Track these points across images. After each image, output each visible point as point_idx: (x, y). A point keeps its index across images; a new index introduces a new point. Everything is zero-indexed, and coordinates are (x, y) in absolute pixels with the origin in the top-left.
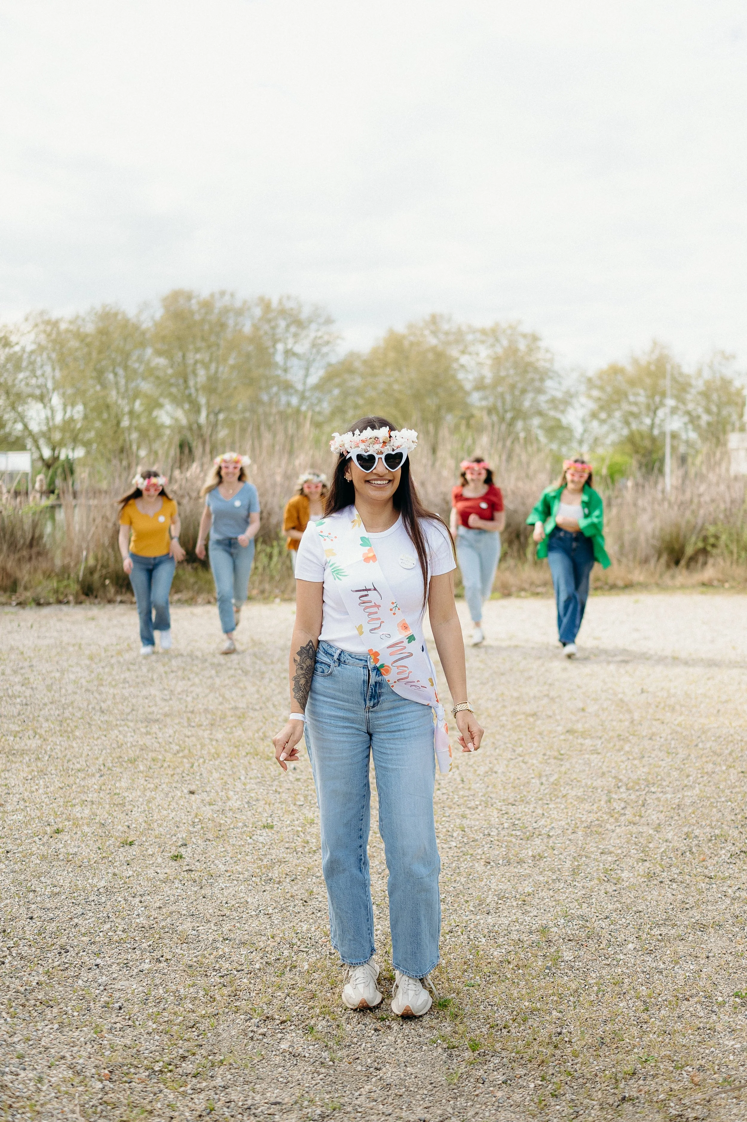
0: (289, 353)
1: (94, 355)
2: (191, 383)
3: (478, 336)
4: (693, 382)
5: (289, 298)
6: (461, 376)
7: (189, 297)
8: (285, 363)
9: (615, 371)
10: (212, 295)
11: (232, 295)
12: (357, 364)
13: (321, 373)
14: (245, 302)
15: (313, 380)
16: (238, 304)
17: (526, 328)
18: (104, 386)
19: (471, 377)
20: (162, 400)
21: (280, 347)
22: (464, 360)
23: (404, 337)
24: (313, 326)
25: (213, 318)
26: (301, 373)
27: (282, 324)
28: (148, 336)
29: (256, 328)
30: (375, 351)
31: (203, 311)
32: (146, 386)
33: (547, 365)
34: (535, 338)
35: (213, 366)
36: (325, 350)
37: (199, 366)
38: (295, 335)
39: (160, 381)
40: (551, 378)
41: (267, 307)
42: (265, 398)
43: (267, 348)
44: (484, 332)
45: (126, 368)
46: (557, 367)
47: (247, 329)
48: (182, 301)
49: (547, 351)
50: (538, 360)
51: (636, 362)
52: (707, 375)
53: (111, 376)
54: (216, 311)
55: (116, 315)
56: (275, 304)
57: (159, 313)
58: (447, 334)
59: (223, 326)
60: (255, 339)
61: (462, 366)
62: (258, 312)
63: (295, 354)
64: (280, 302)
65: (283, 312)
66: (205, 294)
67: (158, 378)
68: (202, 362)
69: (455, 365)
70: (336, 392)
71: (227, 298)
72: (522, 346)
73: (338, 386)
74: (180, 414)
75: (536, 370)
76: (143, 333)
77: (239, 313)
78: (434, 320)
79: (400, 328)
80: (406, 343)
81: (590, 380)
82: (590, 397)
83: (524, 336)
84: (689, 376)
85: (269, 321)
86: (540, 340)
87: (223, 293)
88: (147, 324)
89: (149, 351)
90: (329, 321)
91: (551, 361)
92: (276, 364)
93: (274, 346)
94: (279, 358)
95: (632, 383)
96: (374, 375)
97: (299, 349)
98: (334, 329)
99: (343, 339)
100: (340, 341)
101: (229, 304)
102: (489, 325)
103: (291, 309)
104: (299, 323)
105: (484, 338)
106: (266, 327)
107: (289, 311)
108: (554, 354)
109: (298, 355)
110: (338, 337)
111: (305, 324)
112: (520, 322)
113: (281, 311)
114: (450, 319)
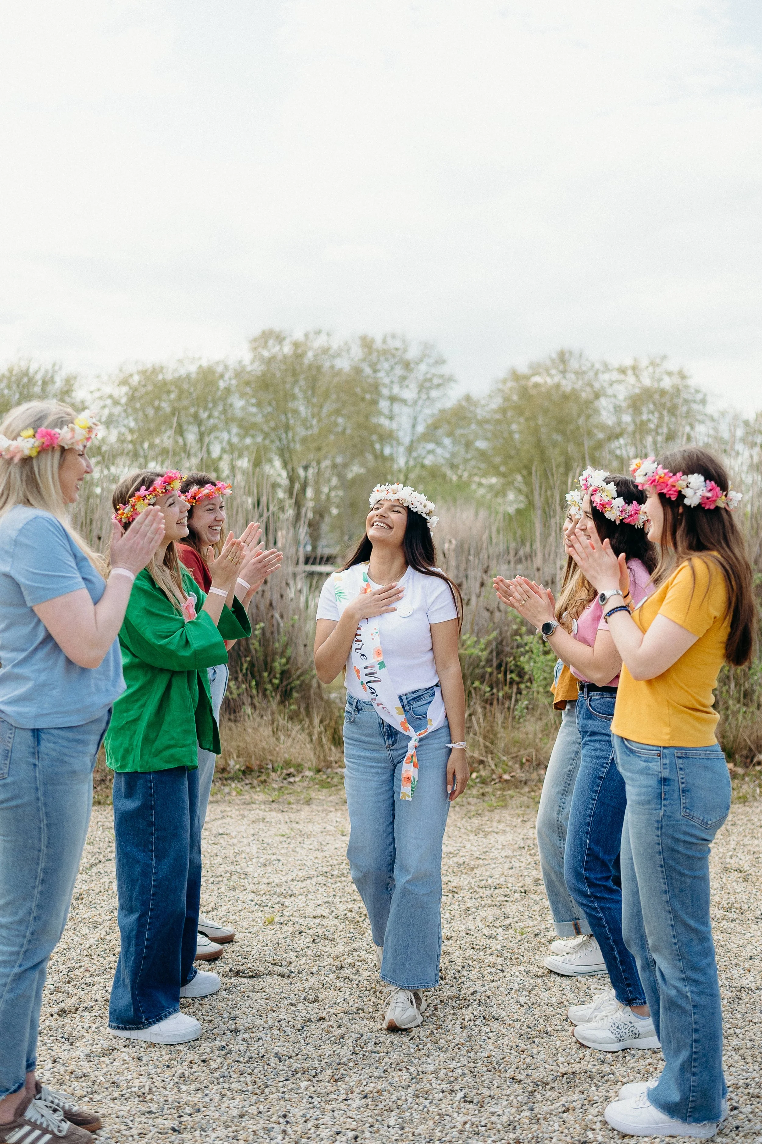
0: (393, 399)
3: (615, 376)
5: (394, 336)
7: (280, 339)
8: (391, 410)
10: (306, 336)
11: (329, 334)
12: (474, 410)
13: (431, 421)
14: (345, 342)
15: (421, 429)
16: (336, 344)
17: (672, 365)
21: (383, 392)
23: (527, 377)
24: (423, 367)
25: (308, 360)
26: (409, 422)
27: (386, 366)
30: (493, 394)
31: (296, 354)
33: (699, 407)
34: (683, 376)
36: (434, 394)
38: (401, 379)
40: (702, 422)
41: (369, 346)
44: (623, 371)
46: (709, 409)
48: (273, 343)
49: (697, 391)
50: (686, 401)
54: (311, 353)
56: (378, 344)
57: (246, 357)
58: (578, 373)
59: (319, 368)
61: (597, 410)
62: (357, 352)
63: (401, 401)
64: (384, 341)
65: (386, 353)
66: (298, 335)
69: (588, 409)
71: (323, 337)
77: (337, 355)
78: (562, 357)
79: (523, 369)
80: (530, 386)
81: (747, 424)
83: (670, 374)
85: (371, 363)
86: (689, 378)
87: (318, 332)
90: (440, 362)
91: (703, 402)
92: (380, 412)
93: (376, 391)
94: (384, 404)
97: (405, 394)
98: (445, 370)
99: (455, 381)
100: (452, 384)
101: (326, 344)
102: (628, 362)
103: (397, 349)
104: (407, 366)
105: (622, 377)
106: (368, 370)
107: (394, 352)
108: (705, 395)
109: (404, 402)
110: (450, 379)
111: (412, 366)
112: (664, 358)
113: (385, 352)
114: (581, 355)
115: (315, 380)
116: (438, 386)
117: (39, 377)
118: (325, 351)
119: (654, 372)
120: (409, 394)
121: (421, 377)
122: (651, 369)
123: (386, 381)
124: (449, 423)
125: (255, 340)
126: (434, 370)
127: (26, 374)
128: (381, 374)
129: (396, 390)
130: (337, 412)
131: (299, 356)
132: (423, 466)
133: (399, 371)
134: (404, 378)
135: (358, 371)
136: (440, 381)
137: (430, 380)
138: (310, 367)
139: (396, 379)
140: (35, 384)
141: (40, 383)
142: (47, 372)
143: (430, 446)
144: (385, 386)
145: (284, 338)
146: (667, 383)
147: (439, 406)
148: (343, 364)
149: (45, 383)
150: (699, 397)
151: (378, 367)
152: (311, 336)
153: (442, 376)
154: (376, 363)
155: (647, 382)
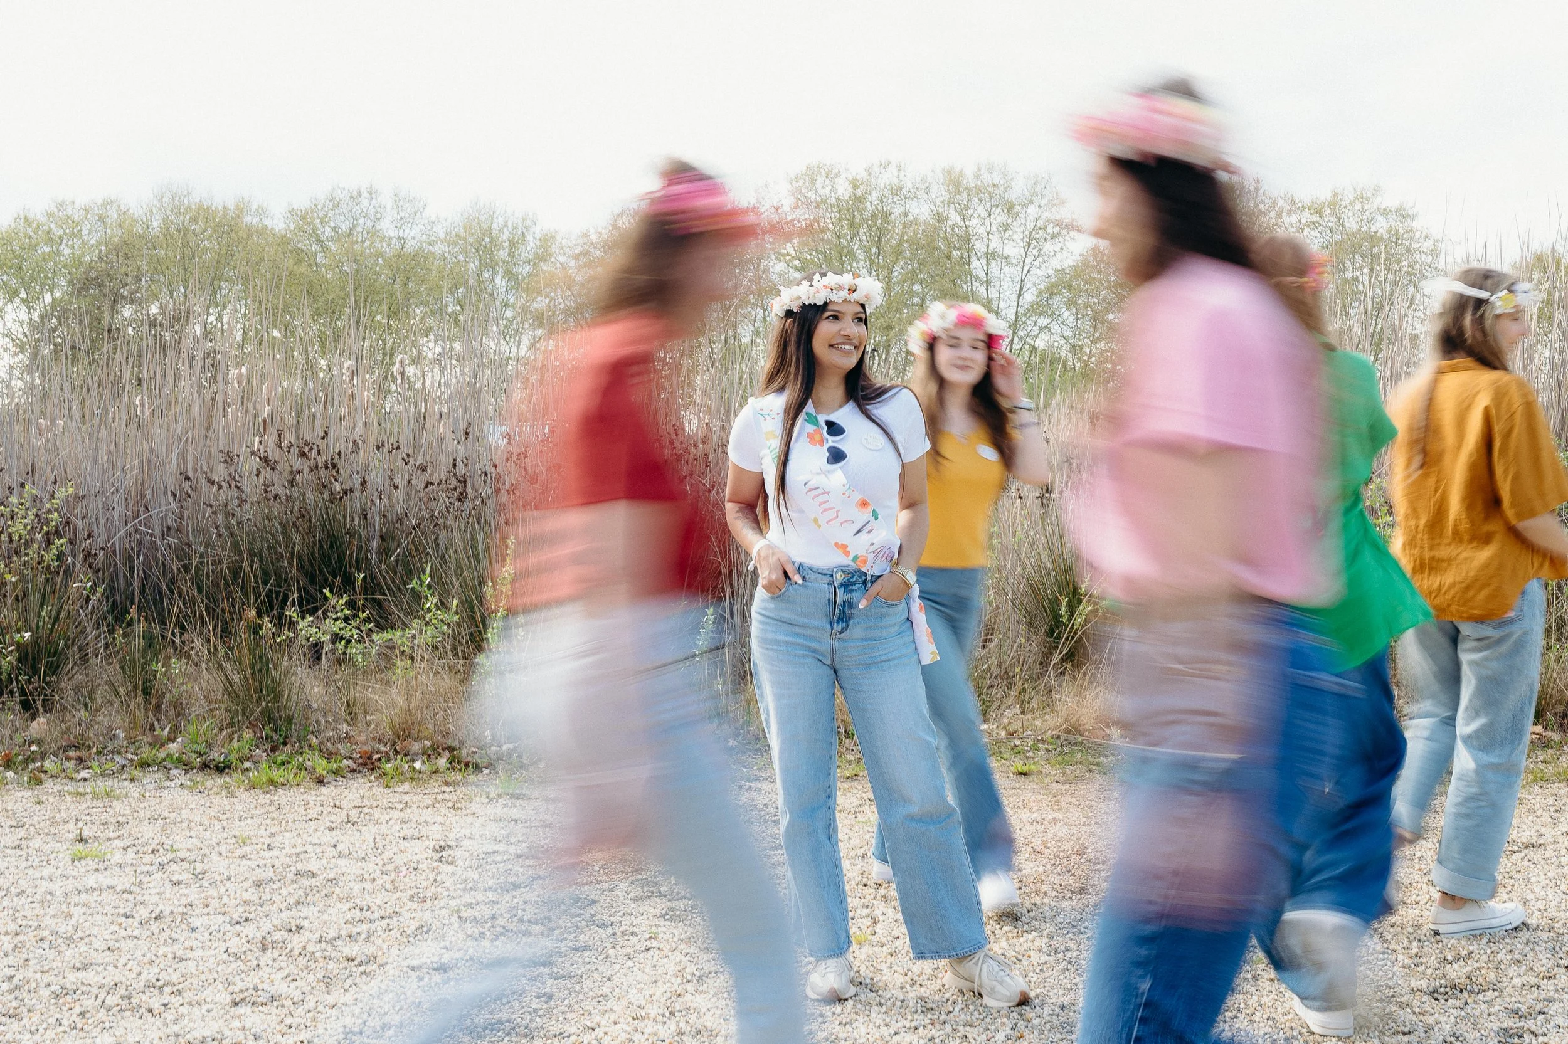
0: (990, 256)
5: (990, 169)
7: (831, 175)
8: (988, 272)
10: (868, 171)
11: (900, 168)
13: (1045, 286)
14: (922, 178)
15: (1029, 298)
16: (910, 180)
17: (1390, 201)
21: (977, 246)
24: (1032, 210)
25: (870, 205)
26: (1013, 286)
27: (979, 211)
29: (938, 216)
34: (1404, 216)
36: (1048, 247)
38: (1001, 227)
41: (954, 183)
44: (1317, 209)
47: (925, 219)
49: (1426, 237)
50: (1410, 251)
54: (876, 194)
56: (970, 180)
59: (886, 216)
62: (940, 193)
63: (1002, 258)
64: (977, 176)
65: (981, 192)
66: (858, 170)
70: (1066, 313)
71: (893, 170)
73: (1068, 303)
83: (1385, 213)
86: (1413, 217)
87: (885, 166)
91: (1434, 252)
92: (974, 274)
97: (1007, 249)
101: (896, 181)
102: (1324, 196)
103: (995, 186)
104: (1010, 208)
105: (1316, 218)
106: (955, 218)
107: (991, 189)
109: (1006, 258)
111: (1018, 208)
112: (1377, 190)
113: (979, 190)
115: (881, 231)
116: (1054, 236)
117: (505, 236)
118: (895, 191)
119: (1363, 211)
120: (1013, 250)
121: (1030, 225)
122: (1358, 206)
123: (981, 230)
124: (1069, 288)
125: (797, 179)
126: (1046, 215)
127: (489, 232)
128: (974, 222)
129: (995, 243)
130: (912, 277)
131: (859, 200)
132: (1033, 349)
133: (999, 217)
134: (1006, 227)
135: (940, 218)
136: (1057, 229)
138: (874, 216)
139: (994, 229)
140: (499, 247)
141: (507, 244)
142: (515, 228)
143: (1043, 321)
144: (980, 238)
145: (838, 175)
146: (1381, 226)
147: (1055, 263)
148: (921, 211)
149: (512, 243)
150: (1427, 245)
151: (970, 212)
152: (876, 169)
153: (1058, 223)
154: (967, 207)
155: (1352, 224)
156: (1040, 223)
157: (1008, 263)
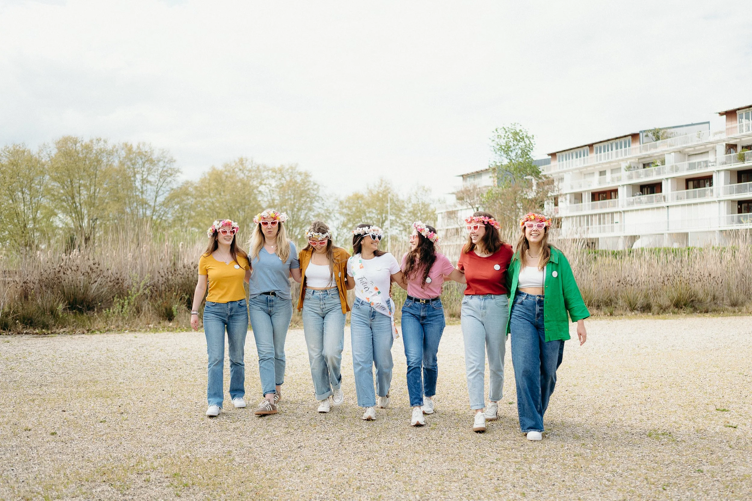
0: (144, 181)
1: (8, 179)
2: (77, 200)
3: (271, 173)
4: (406, 205)
5: (144, 144)
6: (259, 198)
7: (75, 142)
8: (142, 187)
9: (358, 197)
10: (91, 141)
11: (105, 142)
12: (191, 189)
13: (167, 195)
14: (114, 146)
15: (161, 199)
16: (109, 147)
17: (302, 168)
18: (14, 200)
19: (266, 199)
20: (56, 211)
21: (138, 176)
22: (262, 188)
23: (222, 173)
24: (161, 164)
25: (92, 156)
26: (153, 195)
27: (140, 162)
28: (46, 167)
29: (122, 164)
30: (203, 181)
31: (84, 152)
32: (44, 201)
33: (315, 193)
34: (307, 175)
35: (92, 188)
36: (169, 179)
37: (82, 188)
38: (149, 170)
39: (55, 198)
40: (317, 201)
41: (129, 150)
42: (128, 210)
43: (130, 177)
44: (274, 171)
45: (30, 188)
46: (321, 194)
47: (116, 164)
48: (70, 144)
49: (315, 184)
50: (309, 189)
51: (371, 192)
52: (414, 201)
53: (20, 194)
54: (94, 151)
55: (24, 152)
56: (135, 148)
57: (54, 152)
58: (250, 171)
59: (99, 161)
60: (121, 171)
61: (260, 192)
62: (123, 153)
63: (147, 182)
64: (138, 147)
65: (140, 154)
66: (86, 140)
67: (53, 195)
68: (85, 186)
69: (255, 191)
70: (177, 207)
71: (102, 142)
72: (299, 179)
73: (177, 203)
74: (69, 220)
75: (308, 196)
76: (43, 165)
77: (110, 153)
78: (241, 161)
79: (220, 167)
80: (224, 178)
81: (341, 203)
82: (341, 214)
83: (300, 174)
84: (403, 202)
85: (131, 160)
86: (311, 176)
87: (99, 140)
88: (45, 159)
89: (47, 177)
90: (172, 161)
91: (318, 190)
92: (136, 188)
93: (134, 176)
94: (138, 184)
95: (368, 205)
96: (203, 197)
97: (151, 178)
98: (175, 166)
99: (181, 173)
100: (178, 174)
101: (103, 147)
102: (277, 166)
103: (146, 152)
104: (152, 162)
106: (129, 164)
107: (144, 153)
108: (319, 186)
109: (150, 183)
110: (178, 171)
111: (155, 162)
112: (297, 165)
114: (252, 161)
116: (171, 175)
118: (103, 151)
121: (161, 169)
122: (290, 171)
123: (140, 170)
125: (59, 142)
126: (168, 166)
128: (137, 166)
129: (145, 176)
133: (147, 165)
134: (151, 169)
136: (172, 172)
137: (167, 171)
139: (146, 170)
144: (139, 173)
145: (78, 142)
147: (171, 186)
148: (114, 160)
150: (315, 187)
152: (95, 141)
153: (173, 169)
154: (134, 160)
156: (165, 169)
157: (151, 185)
